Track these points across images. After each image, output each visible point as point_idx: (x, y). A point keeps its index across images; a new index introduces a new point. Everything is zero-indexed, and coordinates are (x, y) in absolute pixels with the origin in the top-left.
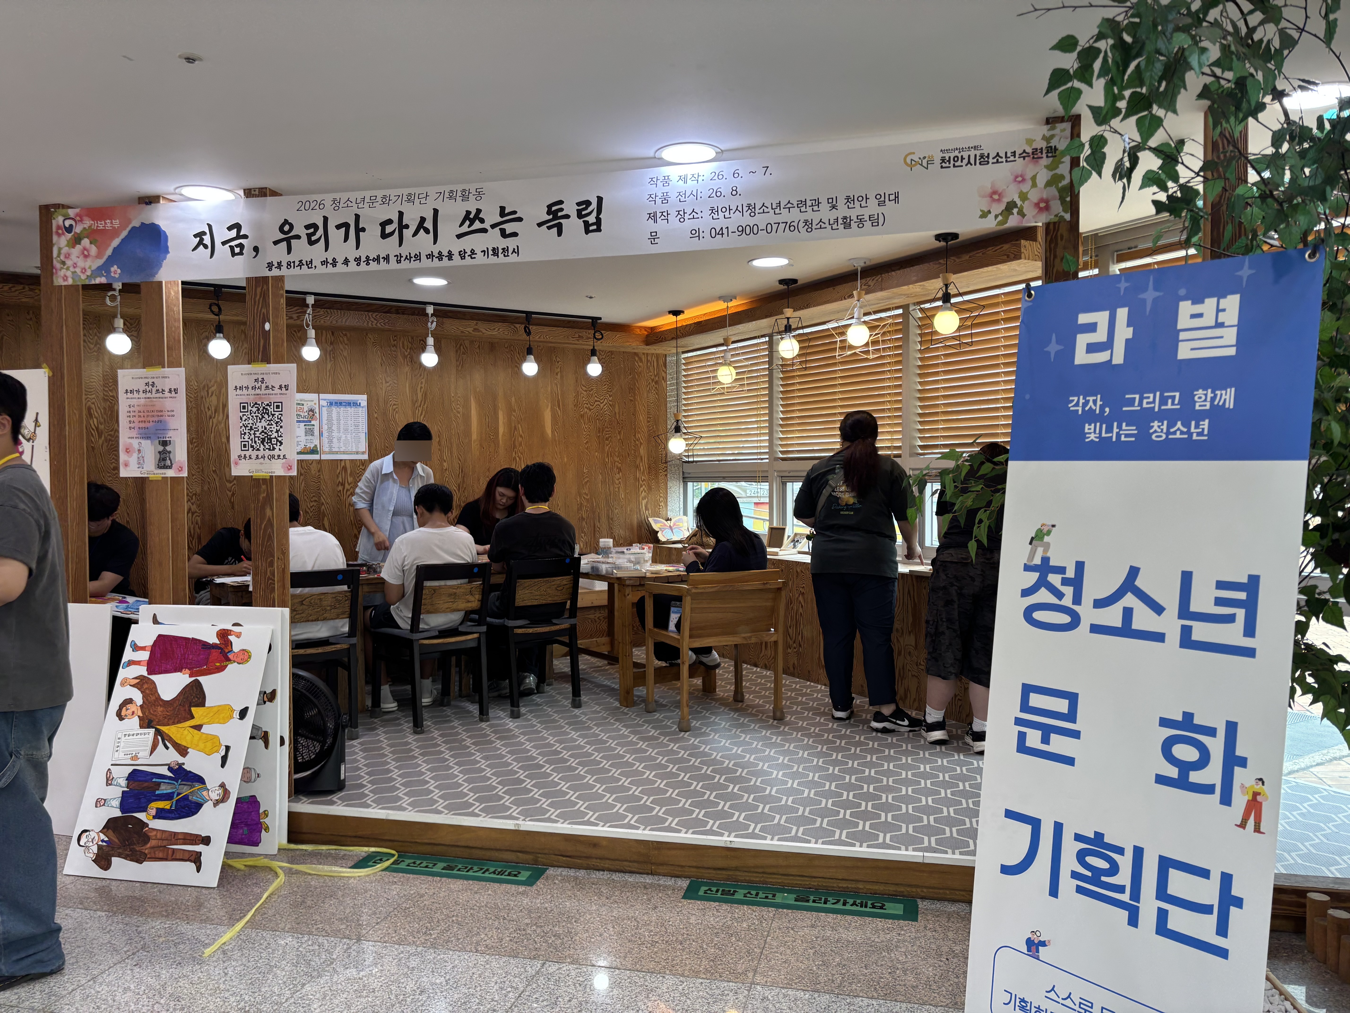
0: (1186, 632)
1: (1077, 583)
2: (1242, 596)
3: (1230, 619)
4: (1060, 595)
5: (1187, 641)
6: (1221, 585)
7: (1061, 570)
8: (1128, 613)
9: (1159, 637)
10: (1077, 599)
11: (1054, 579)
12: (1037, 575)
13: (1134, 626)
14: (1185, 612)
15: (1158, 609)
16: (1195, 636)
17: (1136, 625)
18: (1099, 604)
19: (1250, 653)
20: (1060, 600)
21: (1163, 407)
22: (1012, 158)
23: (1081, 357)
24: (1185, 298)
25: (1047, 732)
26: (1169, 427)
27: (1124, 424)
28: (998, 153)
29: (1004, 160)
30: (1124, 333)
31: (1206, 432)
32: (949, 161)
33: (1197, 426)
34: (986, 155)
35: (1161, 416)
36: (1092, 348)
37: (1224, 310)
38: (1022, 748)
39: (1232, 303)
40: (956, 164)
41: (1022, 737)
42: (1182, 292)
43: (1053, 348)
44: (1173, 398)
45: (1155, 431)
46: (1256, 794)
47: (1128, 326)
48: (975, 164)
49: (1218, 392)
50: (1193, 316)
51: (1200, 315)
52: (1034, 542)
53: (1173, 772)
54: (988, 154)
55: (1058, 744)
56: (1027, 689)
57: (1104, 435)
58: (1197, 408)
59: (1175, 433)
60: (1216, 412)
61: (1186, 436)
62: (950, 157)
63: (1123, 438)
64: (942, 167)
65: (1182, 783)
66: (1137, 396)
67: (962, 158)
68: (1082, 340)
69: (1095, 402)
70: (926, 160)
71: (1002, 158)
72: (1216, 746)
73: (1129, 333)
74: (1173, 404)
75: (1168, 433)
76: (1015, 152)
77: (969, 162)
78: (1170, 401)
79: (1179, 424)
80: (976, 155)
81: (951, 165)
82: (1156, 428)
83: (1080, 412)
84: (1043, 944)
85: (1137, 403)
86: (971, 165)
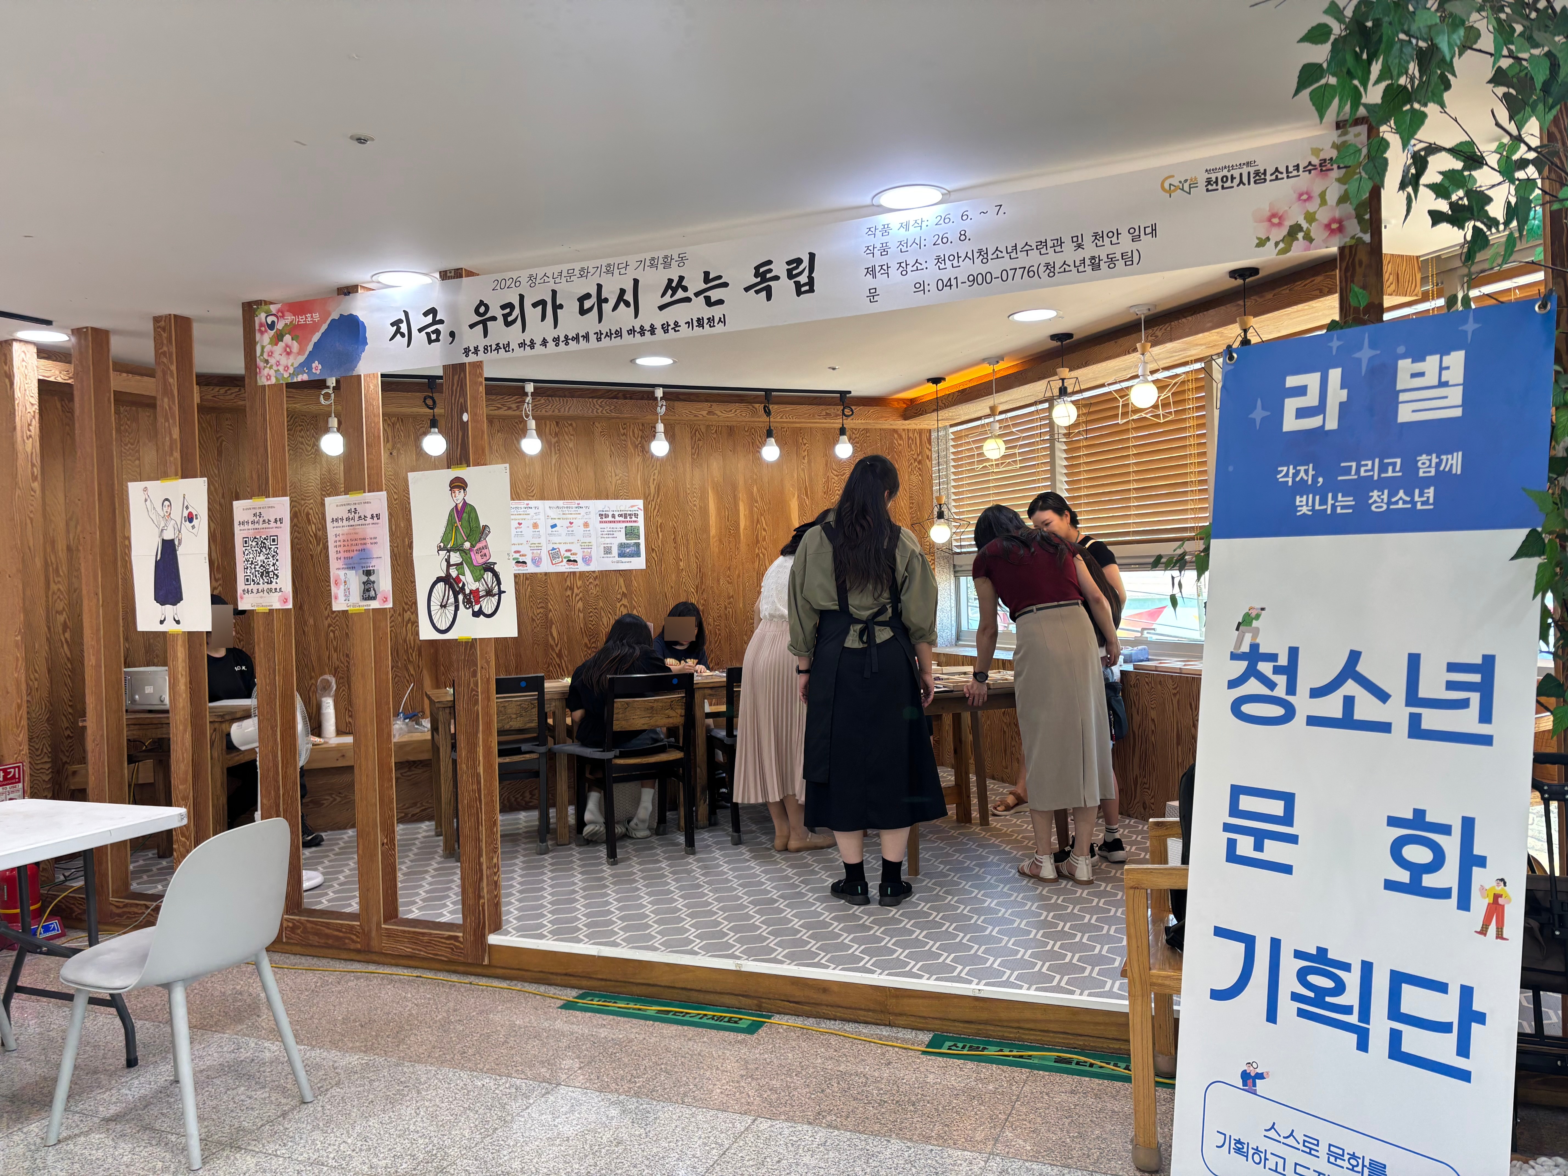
0: (1415, 720)
1: (1290, 671)
2: (1476, 678)
3: (1464, 704)
4: (1272, 685)
5: (1416, 730)
6: (1452, 667)
7: (1273, 657)
8: (1349, 702)
9: (1385, 727)
10: (1291, 689)
11: (1265, 668)
12: (1244, 664)
13: (1357, 716)
14: (1412, 697)
15: (1383, 696)
16: (1425, 725)
17: (1358, 715)
18: (1316, 693)
19: (1487, 740)
20: (1272, 690)
21: (1383, 475)
22: (1295, 173)
23: (1290, 423)
24: (1404, 357)
25: (1259, 838)
26: (1390, 496)
27: (1340, 495)
28: (1277, 168)
29: (1285, 175)
30: (1337, 395)
31: (1431, 501)
32: (1216, 182)
33: (1421, 495)
34: (1262, 171)
35: (1381, 485)
36: (1302, 413)
37: (1448, 368)
38: (1232, 856)
39: (1456, 360)
40: (1226, 185)
41: (1232, 845)
42: (1401, 350)
43: (1259, 414)
44: (1394, 464)
45: (1375, 502)
46: (1497, 897)
47: (1342, 388)
48: (1249, 183)
49: (1444, 457)
50: (1414, 376)
51: (1421, 374)
52: (1241, 628)
53: (1404, 876)
54: (1265, 170)
55: (1273, 851)
56: (1237, 791)
57: (1317, 507)
58: (1421, 474)
59: (1396, 503)
60: (1442, 479)
61: (1409, 506)
62: (1217, 178)
63: (1339, 510)
64: (1208, 190)
65: (1414, 888)
66: (1354, 464)
67: (1233, 178)
68: (1291, 405)
69: (1306, 472)
70: (1188, 183)
71: (1282, 173)
72: (1451, 845)
73: (1343, 395)
74: (1394, 471)
75: (1389, 503)
76: (1298, 166)
77: (1241, 182)
78: (1390, 468)
79: (1401, 493)
80: (1249, 173)
81: (1219, 187)
82: (1375, 498)
83: (1290, 484)
84: (1261, 1076)
85: (1353, 472)
86: (1244, 184)
